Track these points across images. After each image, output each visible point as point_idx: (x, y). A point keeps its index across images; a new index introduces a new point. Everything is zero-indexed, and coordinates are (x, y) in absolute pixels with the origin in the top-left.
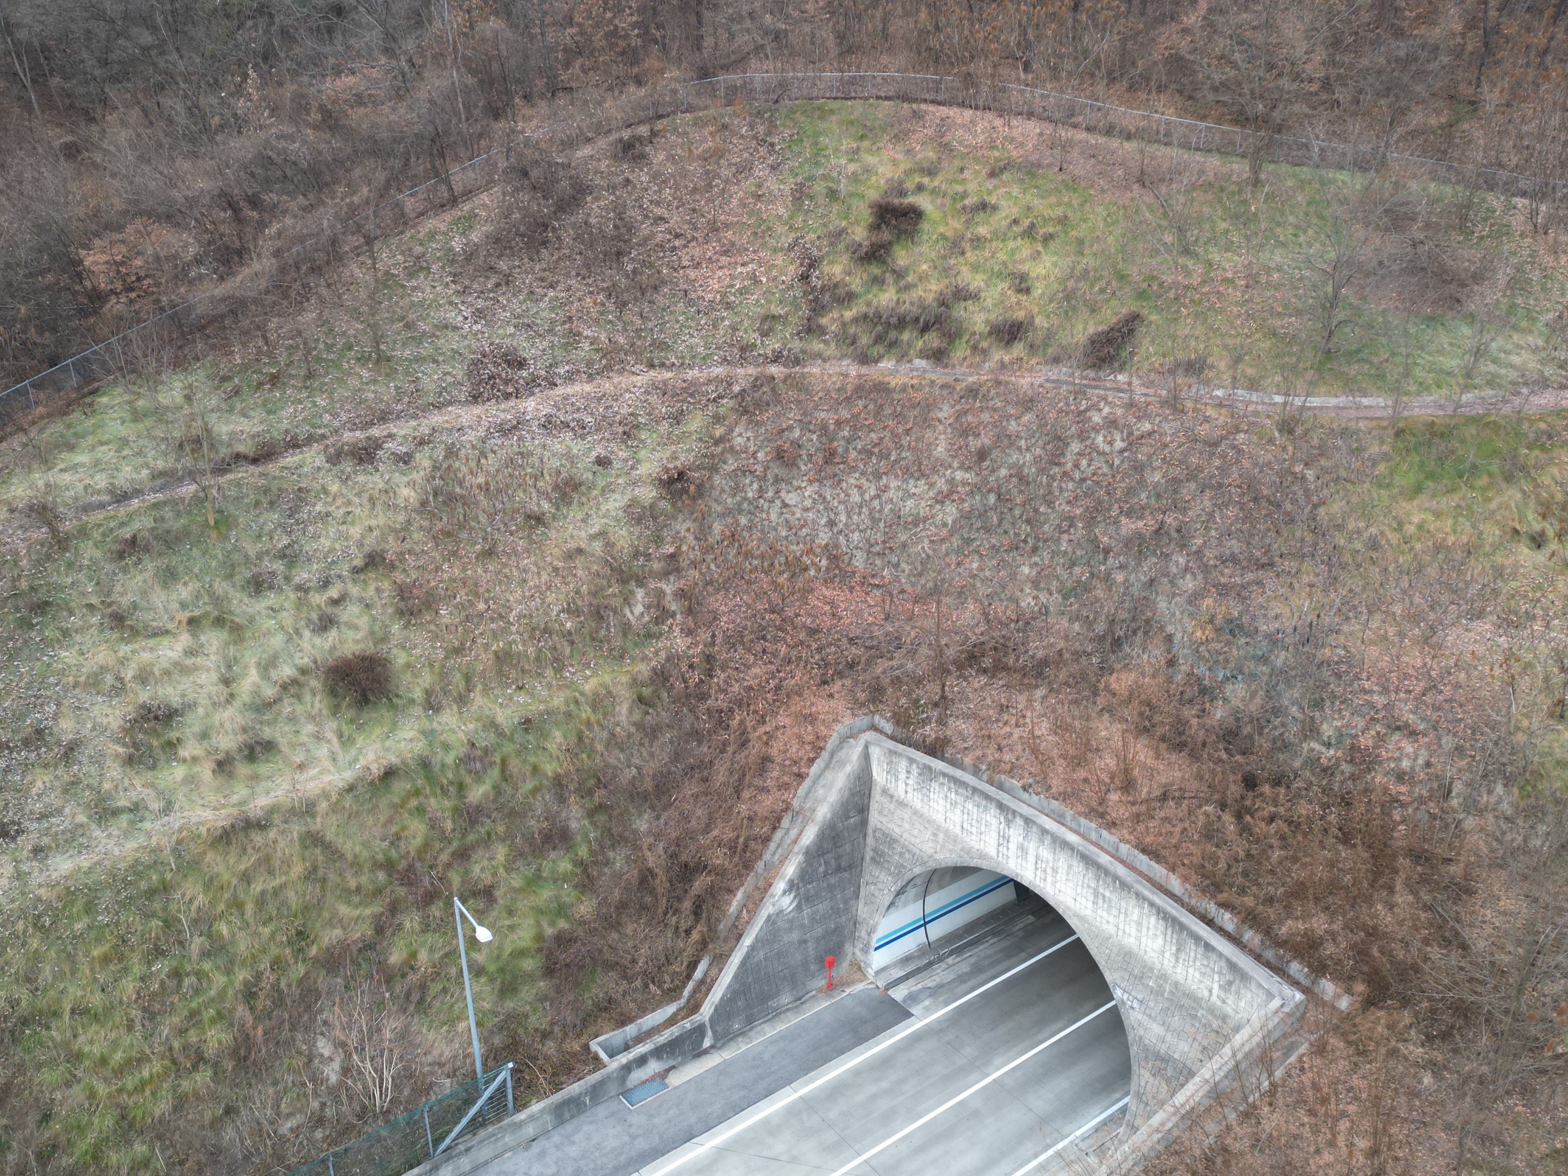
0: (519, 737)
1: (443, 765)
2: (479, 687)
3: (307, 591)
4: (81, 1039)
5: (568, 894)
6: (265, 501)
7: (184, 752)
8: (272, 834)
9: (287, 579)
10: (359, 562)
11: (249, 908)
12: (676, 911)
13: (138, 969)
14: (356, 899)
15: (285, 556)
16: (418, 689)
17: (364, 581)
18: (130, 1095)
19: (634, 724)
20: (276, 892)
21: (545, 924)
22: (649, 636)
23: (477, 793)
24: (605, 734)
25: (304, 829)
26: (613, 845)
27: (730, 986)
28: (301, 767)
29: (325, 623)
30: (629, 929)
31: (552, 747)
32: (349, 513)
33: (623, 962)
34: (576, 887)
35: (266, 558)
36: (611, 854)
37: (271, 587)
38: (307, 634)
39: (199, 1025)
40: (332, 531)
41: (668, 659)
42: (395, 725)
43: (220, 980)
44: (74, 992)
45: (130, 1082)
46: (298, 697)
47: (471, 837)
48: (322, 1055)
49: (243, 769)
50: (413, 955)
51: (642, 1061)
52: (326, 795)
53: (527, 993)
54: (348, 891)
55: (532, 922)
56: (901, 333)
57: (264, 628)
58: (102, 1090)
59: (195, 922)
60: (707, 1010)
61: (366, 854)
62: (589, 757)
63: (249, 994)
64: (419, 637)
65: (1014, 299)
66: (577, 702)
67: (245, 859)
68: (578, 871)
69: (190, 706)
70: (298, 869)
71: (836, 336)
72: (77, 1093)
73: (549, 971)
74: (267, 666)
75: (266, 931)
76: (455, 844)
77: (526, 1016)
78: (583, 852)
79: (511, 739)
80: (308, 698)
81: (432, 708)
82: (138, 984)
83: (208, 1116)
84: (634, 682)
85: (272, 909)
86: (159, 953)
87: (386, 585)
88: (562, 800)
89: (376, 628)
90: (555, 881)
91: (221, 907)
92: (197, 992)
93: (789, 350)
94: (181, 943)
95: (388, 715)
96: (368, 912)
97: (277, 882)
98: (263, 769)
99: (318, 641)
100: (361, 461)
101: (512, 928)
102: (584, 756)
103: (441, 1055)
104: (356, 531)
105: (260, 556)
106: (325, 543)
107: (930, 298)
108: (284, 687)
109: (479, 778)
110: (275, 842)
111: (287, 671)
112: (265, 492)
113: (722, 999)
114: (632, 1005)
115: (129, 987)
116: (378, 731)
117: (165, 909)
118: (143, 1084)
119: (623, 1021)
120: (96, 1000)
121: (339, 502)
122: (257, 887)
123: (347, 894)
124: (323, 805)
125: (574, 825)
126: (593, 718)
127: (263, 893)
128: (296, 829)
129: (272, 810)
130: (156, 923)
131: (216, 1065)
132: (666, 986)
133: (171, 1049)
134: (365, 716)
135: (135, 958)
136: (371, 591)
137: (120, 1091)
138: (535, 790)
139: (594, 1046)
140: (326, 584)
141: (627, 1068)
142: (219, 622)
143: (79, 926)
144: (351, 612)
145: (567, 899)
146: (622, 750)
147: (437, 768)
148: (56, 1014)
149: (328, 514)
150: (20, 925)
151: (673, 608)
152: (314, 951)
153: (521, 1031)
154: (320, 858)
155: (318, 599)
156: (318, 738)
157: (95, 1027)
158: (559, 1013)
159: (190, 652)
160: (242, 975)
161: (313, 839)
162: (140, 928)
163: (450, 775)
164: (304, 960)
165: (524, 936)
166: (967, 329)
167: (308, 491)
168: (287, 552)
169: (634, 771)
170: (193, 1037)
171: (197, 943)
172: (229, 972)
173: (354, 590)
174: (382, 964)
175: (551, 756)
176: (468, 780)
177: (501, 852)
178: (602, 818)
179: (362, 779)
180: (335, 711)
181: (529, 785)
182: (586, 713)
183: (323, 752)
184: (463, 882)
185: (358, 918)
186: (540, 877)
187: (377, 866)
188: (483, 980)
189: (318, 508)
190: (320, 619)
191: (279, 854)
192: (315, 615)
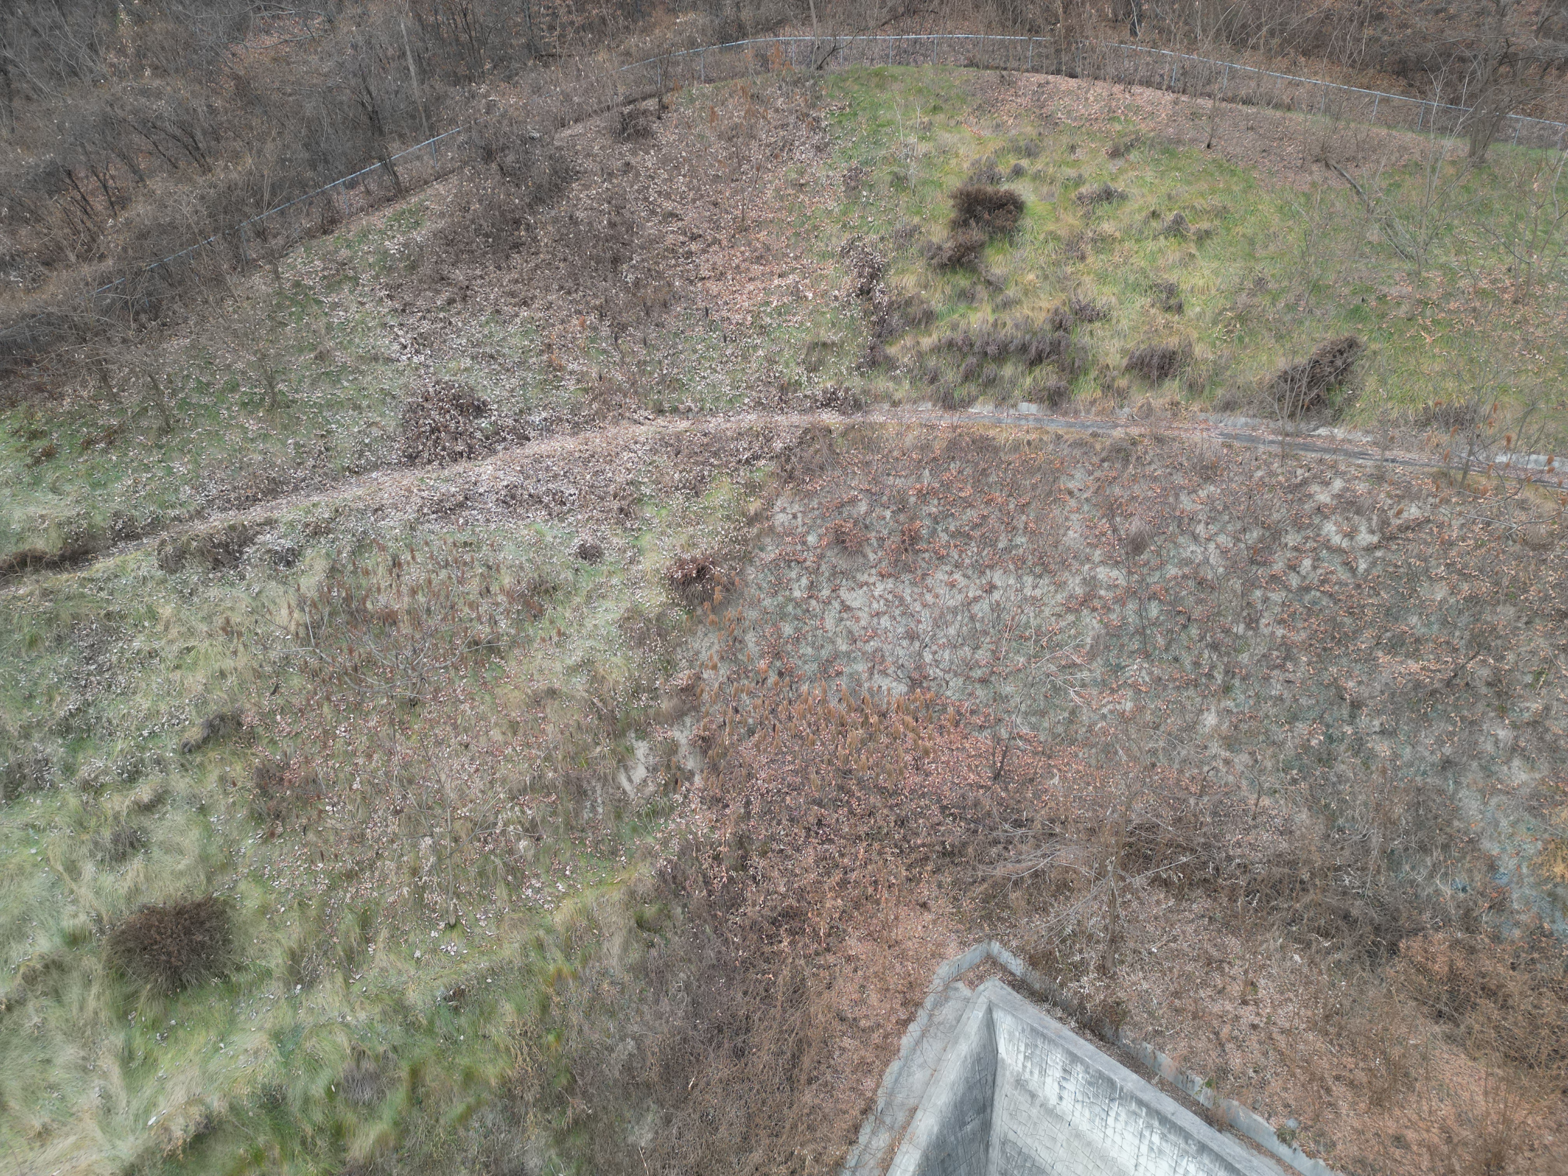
0: (443, 1024)
1: (307, 1100)
2: (384, 933)
3: (98, 790)
6: (48, 636)
9: (69, 770)
10: (195, 734)
15: (69, 730)
16: (277, 951)
17: (201, 766)
19: (631, 968)
22: (655, 814)
23: (366, 1140)
24: (585, 994)
29: (124, 848)
31: (498, 1032)
32: (188, 649)
35: (36, 736)
37: (38, 785)
38: (89, 868)
40: (156, 681)
41: (682, 852)
42: (231, 1024)
46: (57, 993)
56: (1000, 366)
62: (558, 1038)
64: (288, 856)
65: (1161, 320)
66: (541, 947)
71: (910, 371)
79: (430, 1031)
80: (75, 992)
81: (300, 982)
84: (632, 895)
87: (237, 770)
89: (214, 848)
93: (847, 390)
95: (217, 1005)
99: (108, 881)
100: (217, 564)
102: (550, 1038)
104: (196, 680)
105: (25, 732)
106: (142, 703)
107: (1040, 319)
109: (371, 1111)
111: (43, 944)
116: (197, 1039)
121: (174, 632)
125: (533, 1162)
126: (566, 969)
134: (181, 1011)
136: (211, 783)
138: (469, 1114)
140: (134, 776)
144: (172, 822)
147: (295, 1107)
149: (153, 653)
155: (116, 804)
156: (85, 1070)
163: (318, 1117)
166: (1095, 362)
167: (124, 616)
168: (74, 723)
173: (180, 784)
175: (496, 1048)
176: (350, 1118)
178: (578, 1141)
180: (124, 1010)
183: (90, 1097)
189: (136, 644)
190: (116, 840)
192: (107, 834)
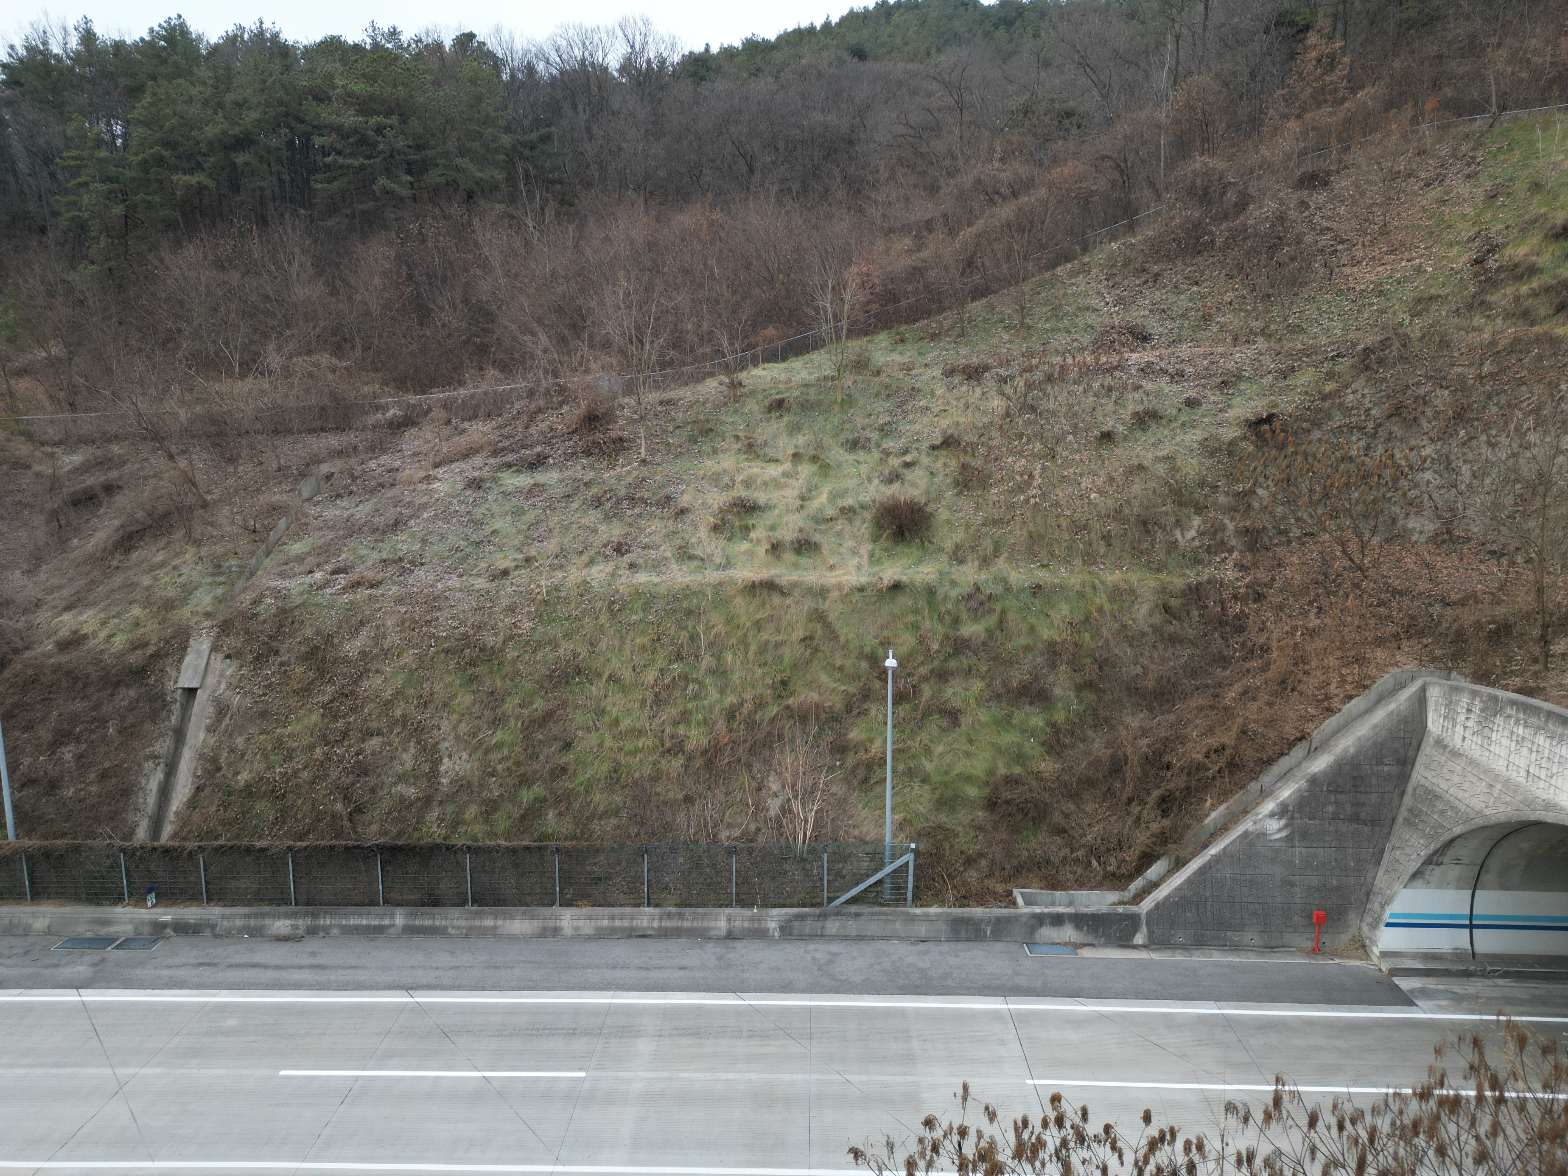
0: (1026, 597)
1: (946, 597)
2: (1006, 555)
3: (888, 454)
4: (609, 700)
5: (1032, 747)
6: (884, 394)
7: (753, 535)
8: (788, 601)
9: (878, 446)
10: (937, 442)
11: (753, 648)
12: (1143, 802)
13: (660, 663)
14: (838, 676)
15: (882, 430)
16: (950, 541)
17: (937, 456)
18: (626, 754)
19: (1151, 626)
20: (778, 645)
21: (1000, 764)
22: (1197, 561)
23: (971, 629)
24: (1116, 626)
25: (814, 606)
26: (1095, 726)
27: (1179, 888)
28: (832, 567)
29: (894, 477)
30: (1090, 807)
31: (1056, 617)
32: (945, 410)
33: (1073, 833)
34: (1043, 744)
35: (868, 429)
36: (1090, 733)
37: (864, 447)
38: (876, 481)
39: (688, 722)
40: (926, 419)
41: (1209, 582)
42: (920, 561)
43: (714, 695)
44: (615, 663)
45: (629, 746)
46: (850, 521)
47: (953, 664)
48: (770, 789)
49: (789, 556)
50: (871, 741)
51: (1058, 920)
52: (840, 587)
53: (963, 816)
54: (833, 667)
55: (988, 756)
57: (846, 473)
58: (608, 743)
59: (711, 645)
60: (1147, 904)
61: (857, 643)
62: (1092, 638)
63: (731, 715)
64: (966, 505)
66: (1094, 588)
67: (761, 611)
68: (1048, 730)
69: (769, 507)
70: (799, 634)
72: (592, 739)
73: (991, 804)
74: (834, 496)
75: (759, 672)
76: (936, 663)
77: (956, 835)
78: (1060, 717)
80: (857, 523)
81: (957, 560)
82: (657, 673)
83: (671, 795)
84: (1163, 590)
85: (769, 657)
86: (679, 657)
87: (953, 462)
88: (1053, 666)
89: (932, 489)
90: (1024, 731)
91: (733, 640)
92: (696, 697)
94: (697, 656)
95: (916, 553)
96: (843, 688)
97: (780, 638)
98: (804, 561)
99: (883, 488)
100: (969, 377)
101: (968, 754)
102: (1087, 635)
103: (867, 833)
104: (944, 423)
105: (864, 429)
106: (917, 427)
108: (842, 510)
109: (976, 618)
110: (788, 607)
111: (848, 501)
112: (886, 387)
113: (1167, 898)
114: (1070, 876)
115: (651, 675)
116: (904, 561)
117: (694, 627)
118: (637, 751)
119: (1054, 884)
120: (627, 675)
121: (940, 402)
122: (764, 636)
123: (831, 668)
124: (835, 594)
125: (1058, 691)
126: (1107, 607)
127: (767, 642)
128: (808, 604)
129: (794, 585)
130: (683, 633)
131: (690, 759)
132: (1110, 869)
133: (663, 731)
134: (899, 549)
135: (662, 653)
136: (940, 464)
137: (621, 749)
138: (1028, 649)
139: (1017, 893)
140: (906, 452)
141: (1040, 920)
142: (814, 459)
143: (634, 617)
144: (918, 476)
145: (1030, 752)
146: (1131, 646)
147: (940, 598)
148: (599, 675)
149: (928, 408)
150: (599, 604)
151: (1233, 542)
152: (791, 701)
153: (946, 845)
154: (819, 632)
155: (895, 462)
156: (854, 552)
157: (619, 695)
158: (990, 847)
159: (786, 475)
160: (731, 699)
161: (819, 616)
162: (672, 633)
163: (950, 607)
164: (779, 705)
165: (978, 766)
167: (919, 391)
168: (886, 428)
169: (1139, 669)
170: (681, 730)
171: (707, 661)
172: (722, 692)
173: (925, 460)
174: (841, 735)
175: (1052, 623)
176: (965, 616)
177: (977, 685)
178: (1090, 696)
179: (875, 585)
180: (875, 539)
181: (1023, 641)
182: (1101, 599)
183: (855, 561)
184: (933, 697)
185: (834, 690)
186: (1009, 723)
187: (862, 656)
188: (926, 787)
189: (922, 404)
190: (890, 474)
191: (788, 617)
192: (887, 472)
